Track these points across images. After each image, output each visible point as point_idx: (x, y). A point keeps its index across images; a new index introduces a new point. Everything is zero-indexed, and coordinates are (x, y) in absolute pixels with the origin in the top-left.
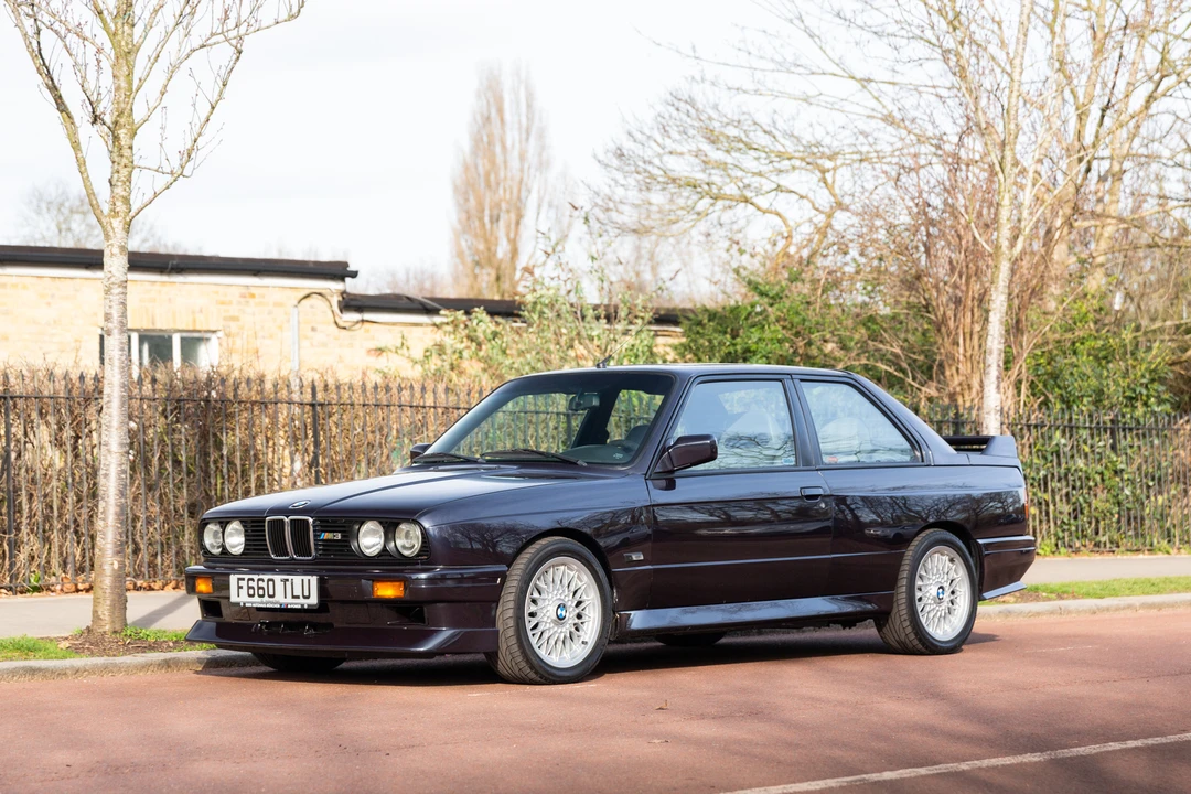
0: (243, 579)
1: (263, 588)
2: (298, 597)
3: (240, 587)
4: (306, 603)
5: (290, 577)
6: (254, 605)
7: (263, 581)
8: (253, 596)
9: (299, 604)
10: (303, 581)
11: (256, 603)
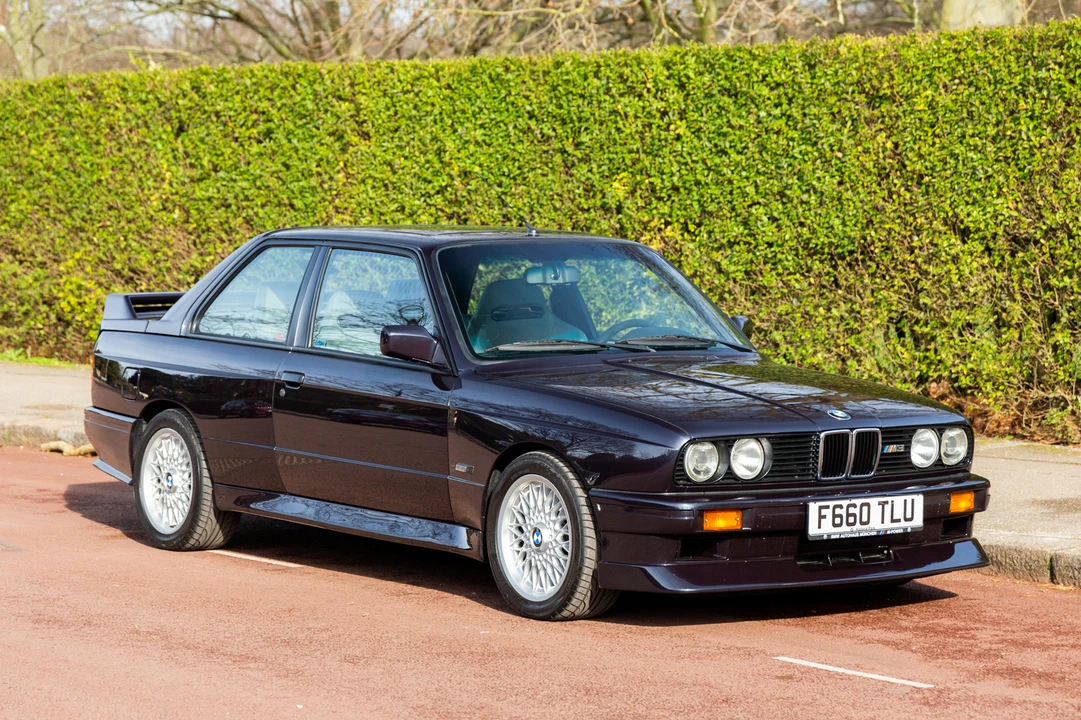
0: (828, 507)
1: (854, 515)
3: (821, 517)
4: (909, 525)
5: (889, 499)
6: (842, 536)
7: (855, 506)
8: (840, 525)
9: (900, 528)
10: (905, 501)
11: (844, 533)
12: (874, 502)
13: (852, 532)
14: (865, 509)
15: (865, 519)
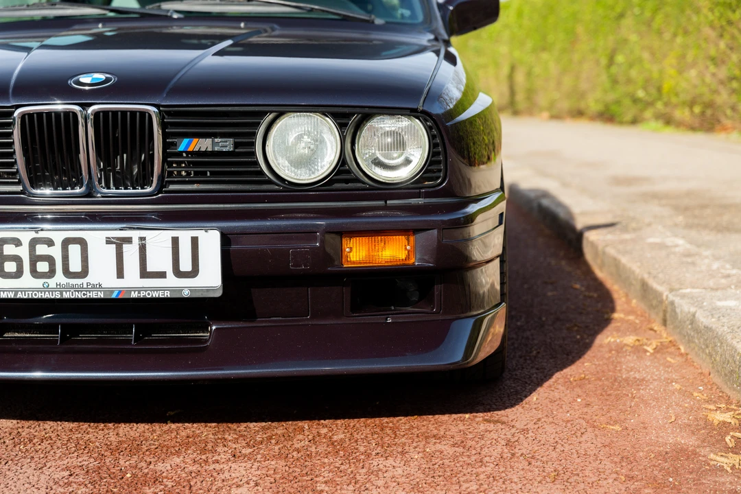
1: (50, 260)
2: (162, 275)
4: (186, 287)
5: (135, 235)
6: (20, 295)
7: (50, 243)
8: (18, 274)
9: (164, 289)
10: (175, 241)
11: (24, 290)
12: (96, 237)
13: (46, 288)
14: (75, 250)
15: (75, 266)
